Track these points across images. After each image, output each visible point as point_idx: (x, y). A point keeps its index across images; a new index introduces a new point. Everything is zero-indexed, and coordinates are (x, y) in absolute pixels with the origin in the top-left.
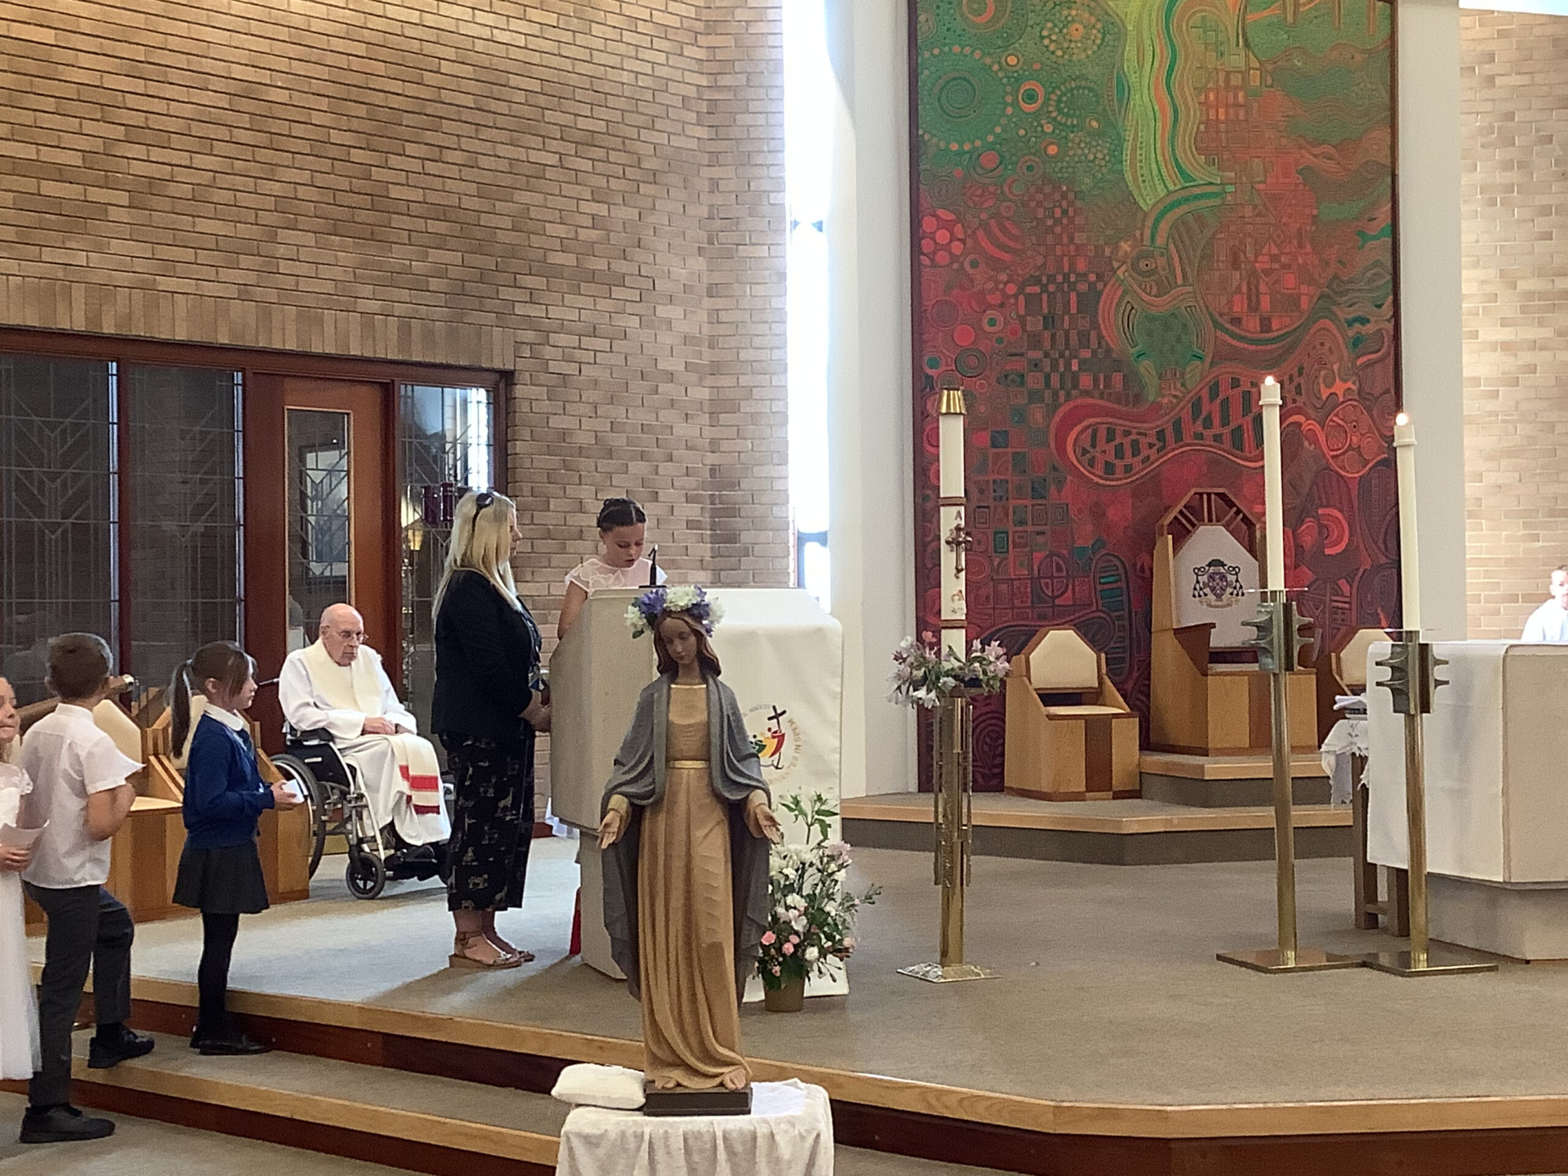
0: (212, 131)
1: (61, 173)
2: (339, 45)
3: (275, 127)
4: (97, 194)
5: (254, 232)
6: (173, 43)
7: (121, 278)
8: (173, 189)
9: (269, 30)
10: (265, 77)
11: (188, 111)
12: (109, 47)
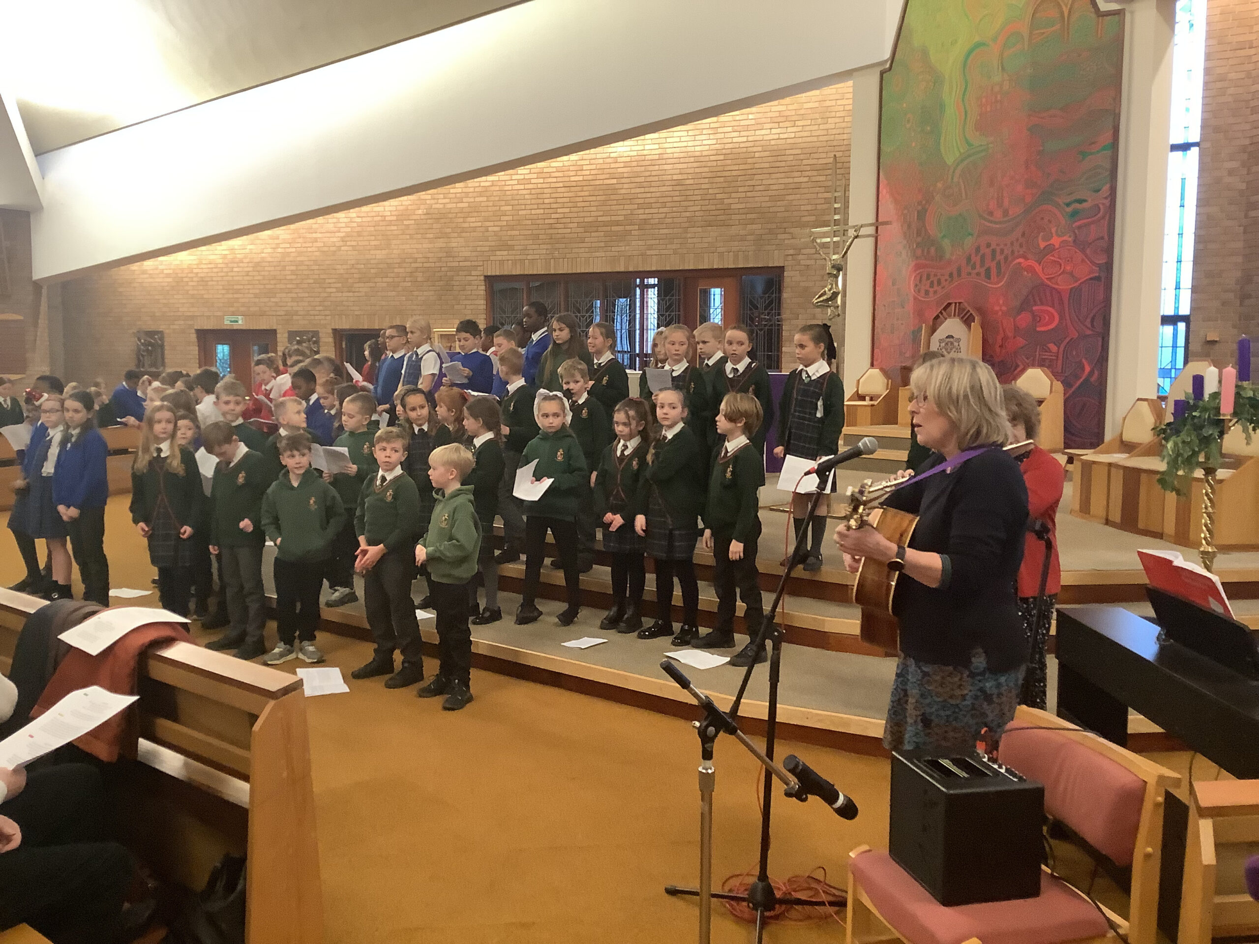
0: (665, 200)
1: (617, 223)
2: (712, 158)
3: (688, 193)
4: (628, 228)
5: (680, 230)
6: (654, 173)
7: (635, 253)
8: (652, 221)
9: (687, 160)
10: (685, 176)
11: (658, 194)
12: (633, 180)
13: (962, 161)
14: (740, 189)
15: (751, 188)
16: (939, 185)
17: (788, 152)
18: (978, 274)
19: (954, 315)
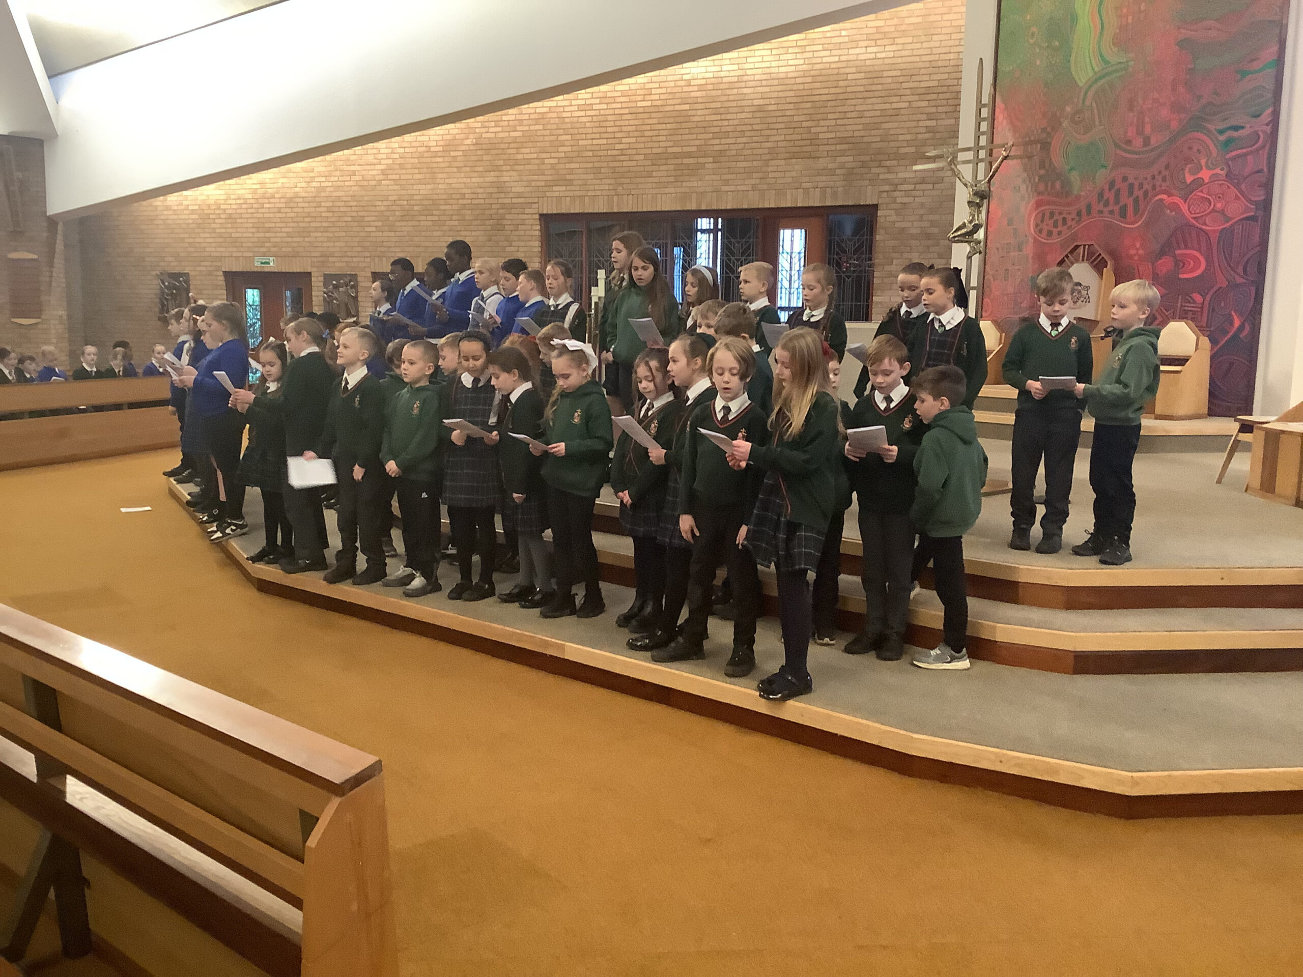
0: (744, 128)
1: (689, 155)
2: (798, 80)
3: (770, 120)
4: (701, 160)
5: (760, 163)
6: (731, 98)
7: (708, 189)
8: (728, 153)
9: (770, 83)
10: (767, 102)
11: (736, 122)
12: (708, 105)
13: (1096, 80)
14: (830, 116)
15: (842, 115)
16: (1068, 109)
17: (885, 74)
18: (1111, 212)
19: (1083, 260)
